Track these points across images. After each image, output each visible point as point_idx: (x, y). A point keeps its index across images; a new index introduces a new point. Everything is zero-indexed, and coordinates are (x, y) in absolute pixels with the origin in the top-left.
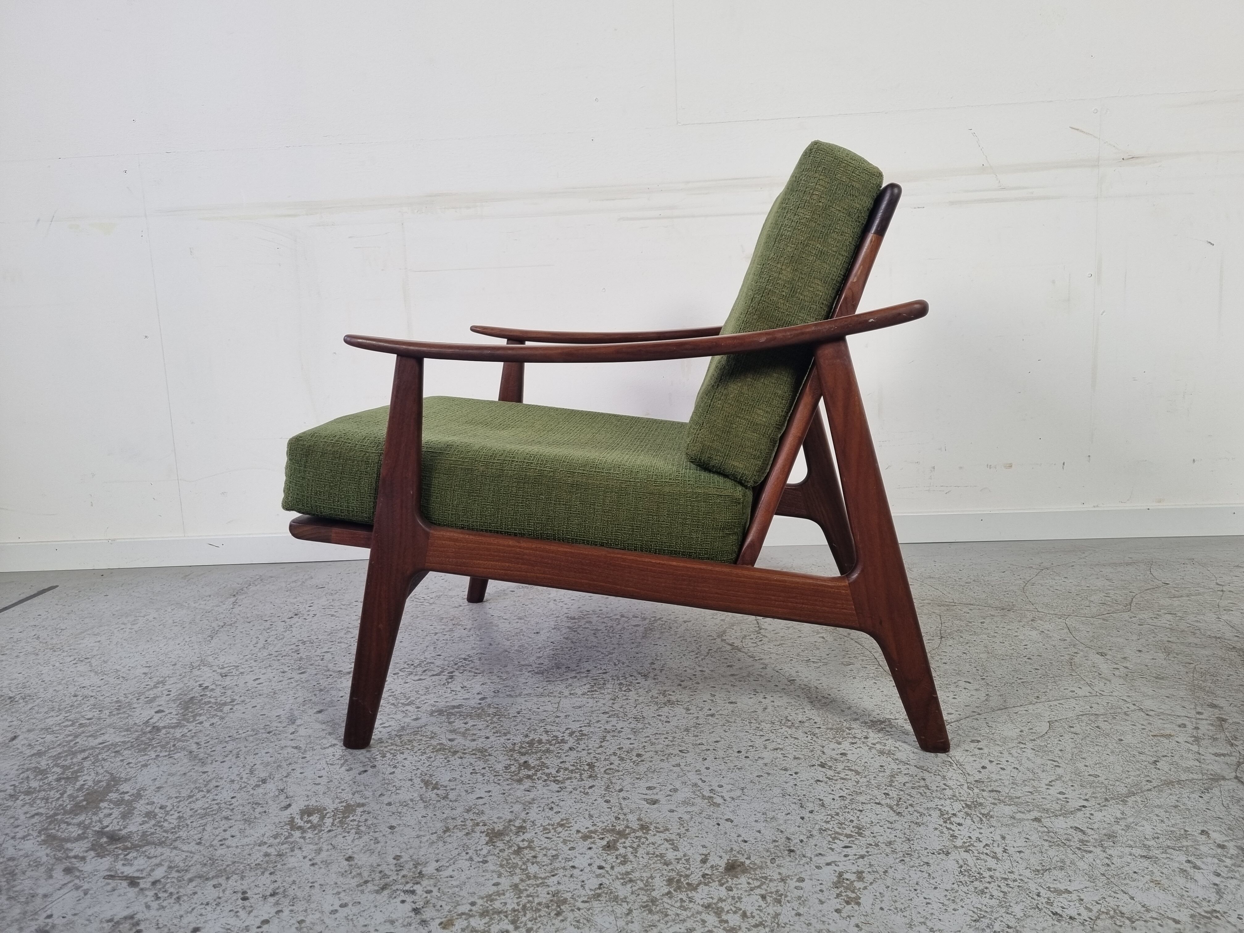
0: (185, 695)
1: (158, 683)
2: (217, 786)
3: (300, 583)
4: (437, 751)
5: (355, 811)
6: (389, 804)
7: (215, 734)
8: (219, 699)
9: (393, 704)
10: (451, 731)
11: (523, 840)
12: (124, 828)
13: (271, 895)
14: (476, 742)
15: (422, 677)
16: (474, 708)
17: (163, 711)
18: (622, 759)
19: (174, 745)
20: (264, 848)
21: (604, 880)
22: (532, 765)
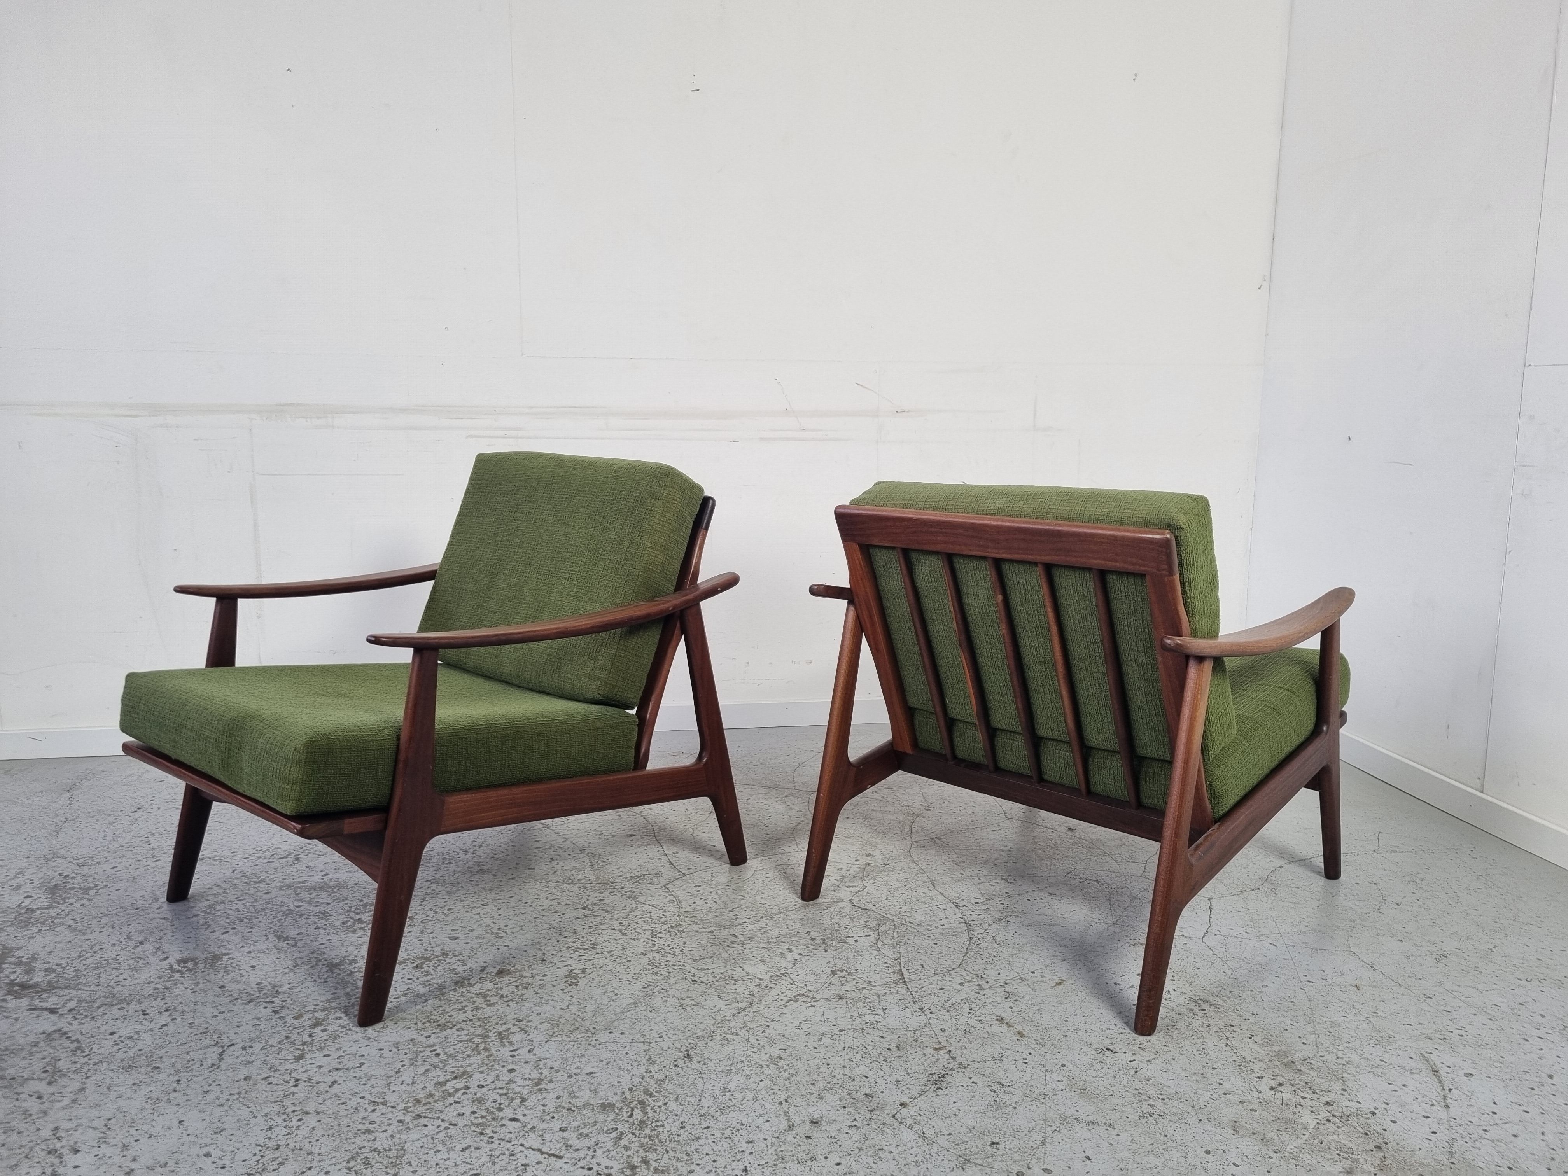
0: (49, 882)
1: (18, 874)
2: (101, 949)
3: (135, 778)
5: (222, 958)
6: (250, 952)
8: (82, 885)
9: (246, 883)
10: (298, 901)
11: (355, 968)
12: (31, 980)
13: (165, 1011)
15: (271, 860)
17: (31, 897)
18: (436, 913)
19: (52, 922)
20: (153, 985)
21: (410, 986)
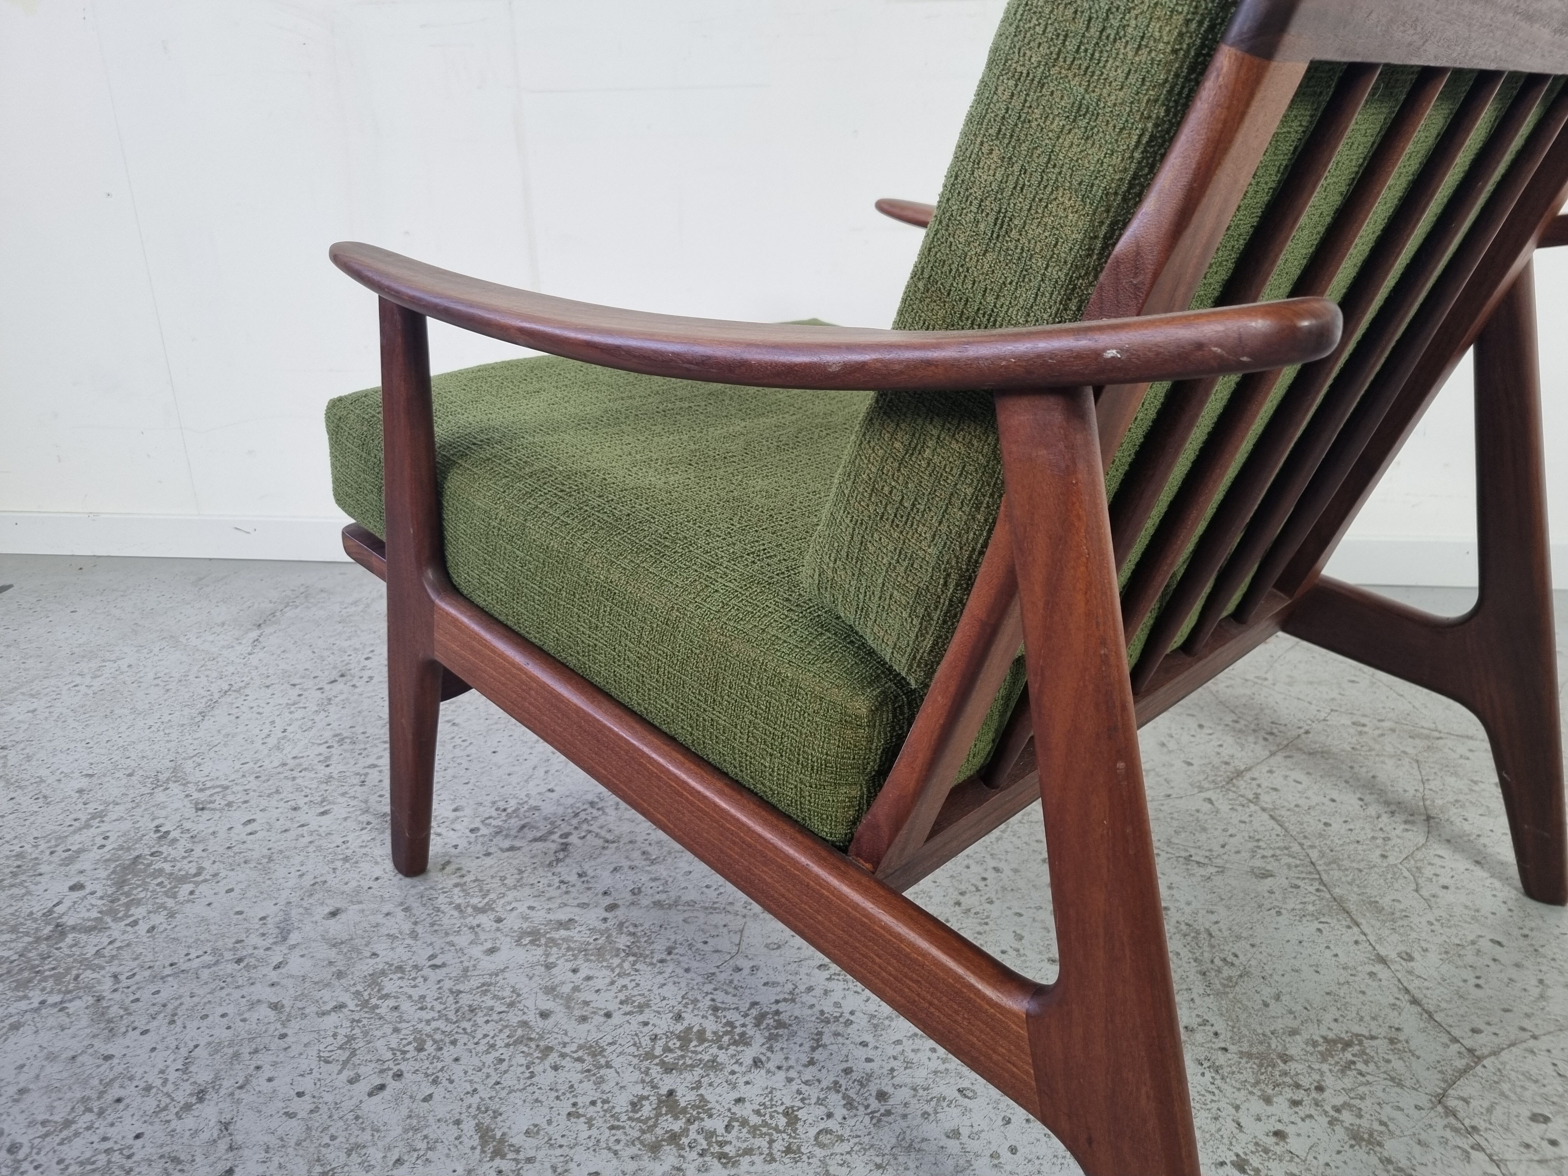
0: (129, 849)
1: (93, 818)
2: (119, 1100)
4: (516, 1043)
7: (150, 957)
8: (178, 865)
9: (458, 907)
14: (585, 1027)
15: (517, 843)
16: (592, 930)
17: (81, 888)
19: (77, 977)
22: (683, 1104)
